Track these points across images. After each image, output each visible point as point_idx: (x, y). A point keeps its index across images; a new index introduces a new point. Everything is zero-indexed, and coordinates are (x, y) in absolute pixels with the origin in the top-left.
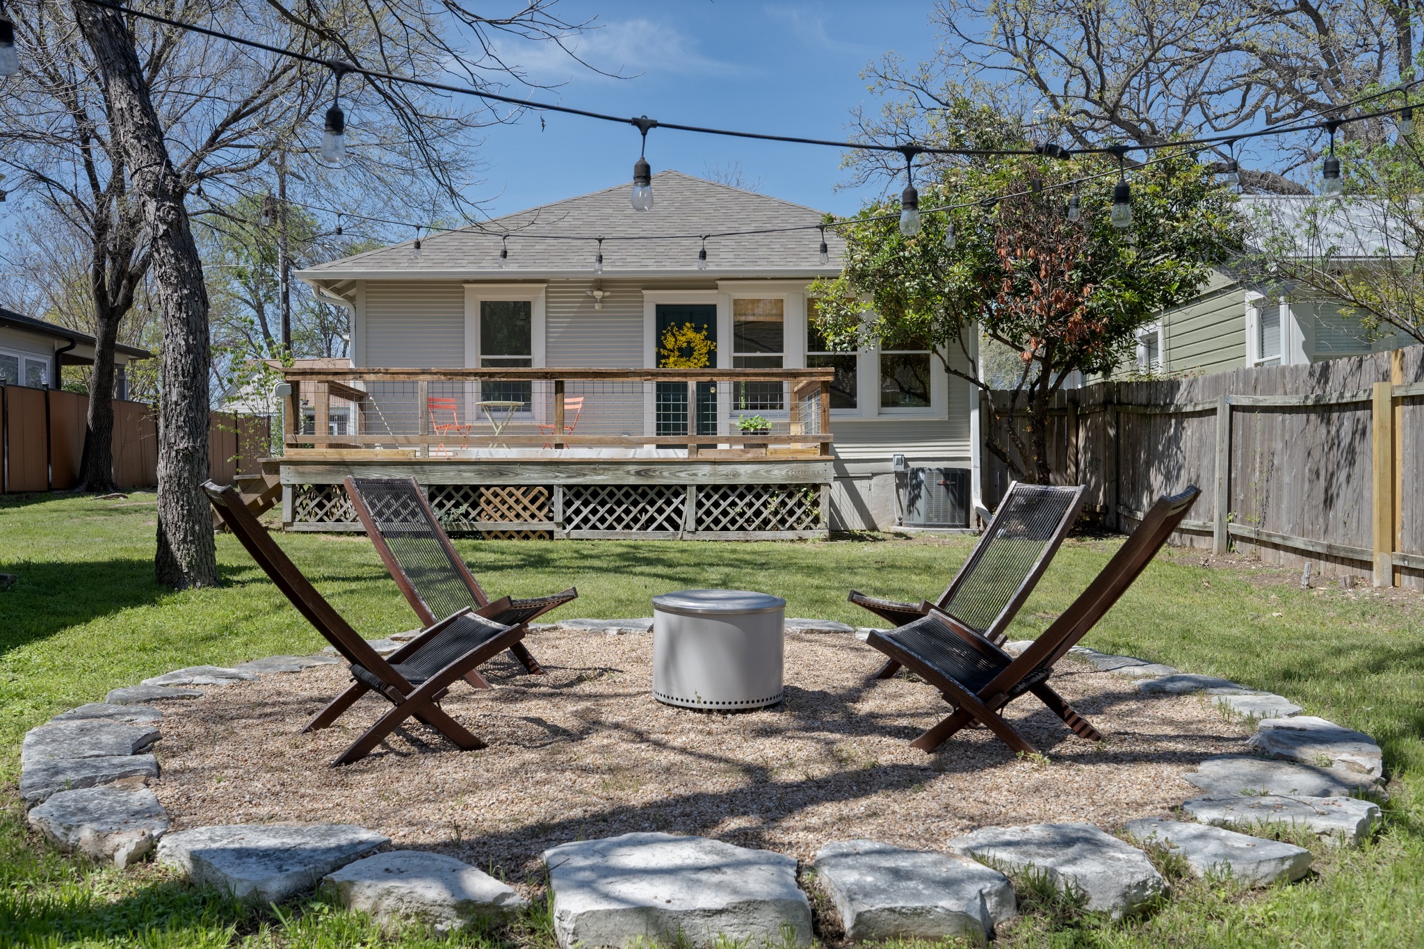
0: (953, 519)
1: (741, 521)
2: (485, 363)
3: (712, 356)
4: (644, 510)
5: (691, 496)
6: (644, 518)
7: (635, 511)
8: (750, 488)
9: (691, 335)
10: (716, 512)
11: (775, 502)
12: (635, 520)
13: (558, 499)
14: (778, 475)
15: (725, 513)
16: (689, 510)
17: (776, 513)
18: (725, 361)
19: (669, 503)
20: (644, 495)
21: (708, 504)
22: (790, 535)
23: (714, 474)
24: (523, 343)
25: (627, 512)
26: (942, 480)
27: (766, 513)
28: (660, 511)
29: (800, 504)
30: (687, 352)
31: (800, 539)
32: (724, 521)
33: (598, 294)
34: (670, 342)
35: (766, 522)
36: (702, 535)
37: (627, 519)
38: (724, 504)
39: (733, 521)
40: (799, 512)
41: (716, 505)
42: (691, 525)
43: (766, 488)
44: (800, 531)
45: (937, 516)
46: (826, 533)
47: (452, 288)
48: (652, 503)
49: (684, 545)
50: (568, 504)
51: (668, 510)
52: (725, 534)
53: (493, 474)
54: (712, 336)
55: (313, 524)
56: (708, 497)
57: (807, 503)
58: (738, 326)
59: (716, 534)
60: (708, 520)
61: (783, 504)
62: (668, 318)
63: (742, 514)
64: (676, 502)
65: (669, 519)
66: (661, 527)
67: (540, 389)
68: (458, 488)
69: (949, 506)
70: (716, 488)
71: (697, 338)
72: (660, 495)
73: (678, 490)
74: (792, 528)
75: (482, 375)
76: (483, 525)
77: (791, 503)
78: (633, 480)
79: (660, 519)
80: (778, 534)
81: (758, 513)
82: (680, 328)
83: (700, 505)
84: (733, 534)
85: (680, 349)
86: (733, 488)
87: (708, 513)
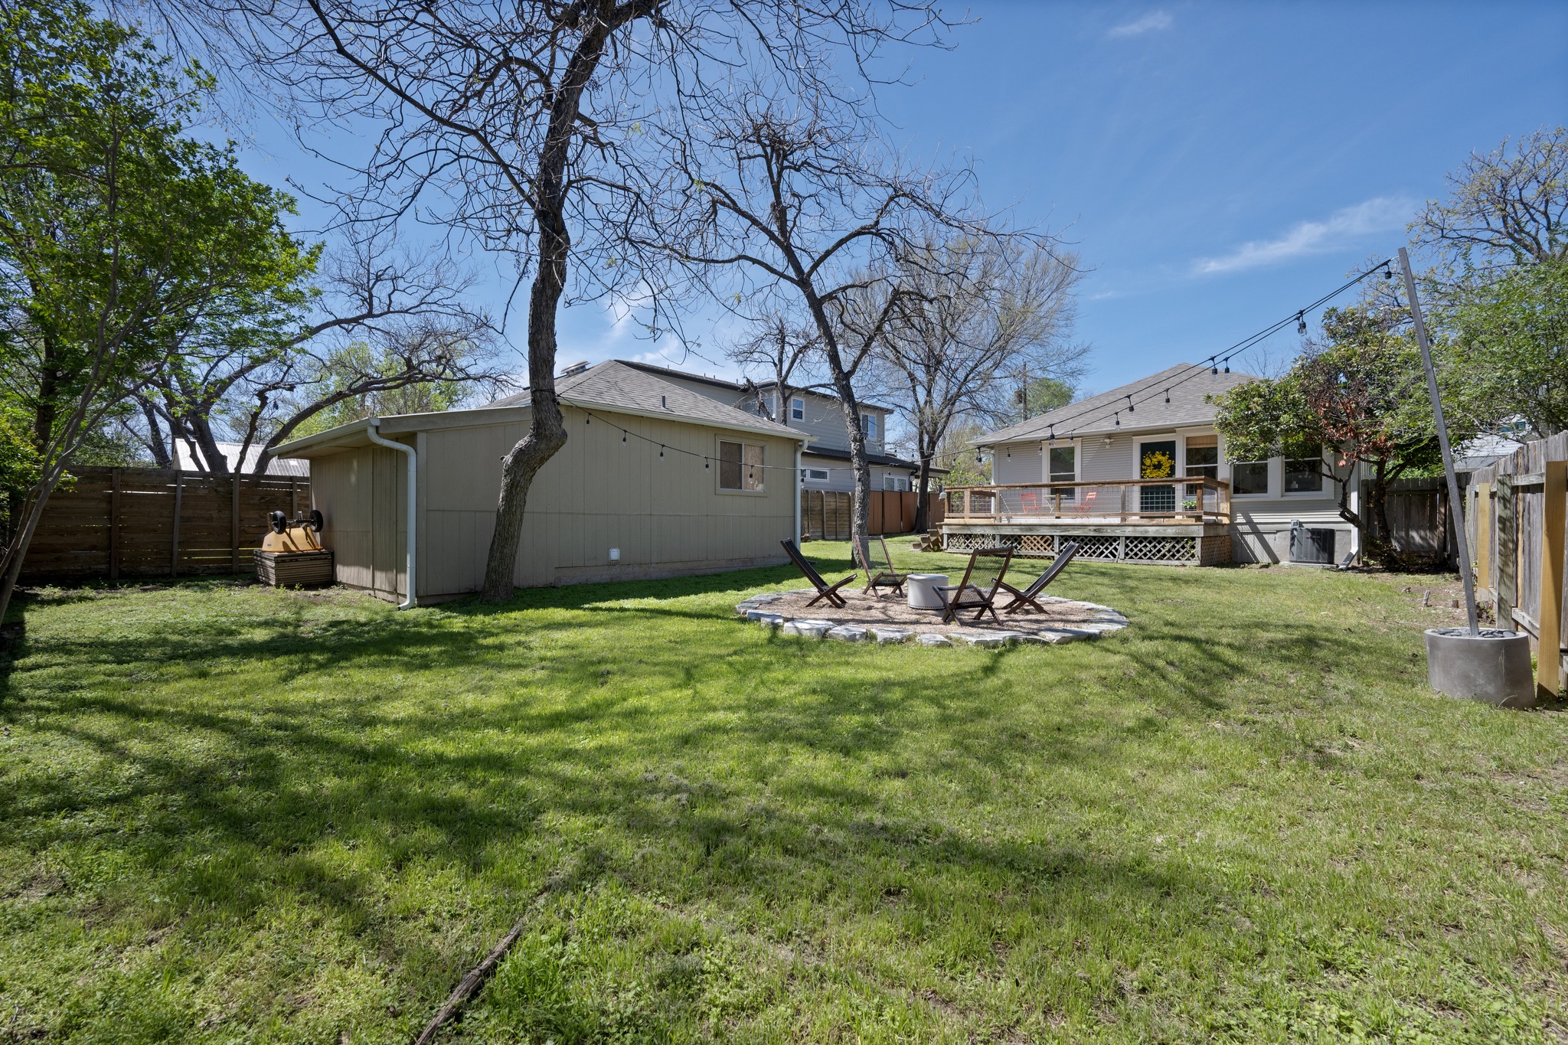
0: (1318, 558)
1: (1149, 555)
2: (1053, 479)
3: (1172, 468)
4: (1098, 548)
5: (1122, 541)
6: (1099, 551)
7: (1094, 548)
8: (1155, 538)
9: (1160, 458)
10: (1136, 550)
11: (1168, 546)
12: (1094, 552)
13: (1057, 542)
14: (1170, 532)
15: (1141, 550)
16: (1121, 549)
17: (1169, 551)
18: (1180, 473)
19: (1111, 545)
20: (1098, 541)
21: (1131, 546)
22: (1178, 563)
23: (1135, 531)
24: (1071, 467)
25: (1090, 548)
26: (1309, 535)
27: (1163, 551)
28: (1107, 548)
29: (1183, 547)
30: (1158, 466)
31: (1184, 565)
32: (1140, 554)
33: (1108, 441)
34: (1148, 462)
35: (1164, 555)
36: (1128, 560)
37: (1090, 552)
38: (1140, 546)
39: (1145, 555)
40: (1183, 551)
41: (1136, 546)
42: (1122, 556)
43: (1164, 538)
44: (1183, 561)
45: (1306, 557)
46: (1198, 562)
47: (1034, 444)
48: (1103, 545)
49: (1118, 566)
50: (1062, 544)
51: (1111, 548)
52: (1140, 561)
53: (1027, 530)
54: (1172, 457)
55: (955, 550)
56: (1132, 542)
57: (1188, 546)
58: (1189, 451)
59: (1136, 560)
60: (1131, 554)
61: (1174, 547)
62: (1147, 449)
63: (1150, 551)
64: (1115, 544)
65: (1111, 553)
66: (1107, 556)
67: (1078, 490)
68: (1012, 536)
69: (1315, 551)
70: (1136, 538)
71: (1164, 459)
72: (1107, 541)
73: (1116, 539)
74: (1178, 559)
75: (1050, 486)
76: (1023, 552)
77: (1178, 547)
78: (1092, 534)
79: (1106, 552)
80: (1170, 562)
81: (1159, 551)
82: (1154, 454)
83: (1127, 546)
84: (1145, 561)
85: (1154, 465)
86: (1146, 538)
87: (1132, 550)
